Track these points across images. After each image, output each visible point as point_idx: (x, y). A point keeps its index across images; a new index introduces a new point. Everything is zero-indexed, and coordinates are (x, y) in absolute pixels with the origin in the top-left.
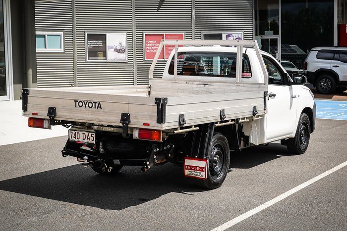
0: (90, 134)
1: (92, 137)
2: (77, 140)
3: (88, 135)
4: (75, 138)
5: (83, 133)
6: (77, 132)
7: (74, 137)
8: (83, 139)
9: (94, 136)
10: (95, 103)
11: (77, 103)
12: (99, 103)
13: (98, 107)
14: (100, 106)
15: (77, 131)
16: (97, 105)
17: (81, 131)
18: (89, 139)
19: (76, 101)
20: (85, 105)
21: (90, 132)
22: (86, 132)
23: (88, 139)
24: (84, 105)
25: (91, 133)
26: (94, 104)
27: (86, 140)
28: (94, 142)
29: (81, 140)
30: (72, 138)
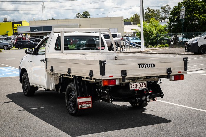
0: (143, 83)
1: (145, 85)
2: (135, 88)
3: (142, 84)
4: (134, 87)
5: (139, 84)
6: (135, 84)
7: (133, 87)
8: (139, 87)
9: (146, 84)
10: (151, 64)
11: (140, 65)
12: (154, 64)
13: (153, 66)
14: (154, 66)
15: (135, 83)
16: (152, 65)
17: (138, 82)
18: (143, 86)
19: (139, 65)
20: (146, 66)
21: (143, 82)
22: (141, 82)
23: (142, 86)
24: (145, 66)
25: (144, 83)
26: (151, 65)
27: (141, 88)
28: (146, 88)
29: (138, 88)
30: (131, 88)
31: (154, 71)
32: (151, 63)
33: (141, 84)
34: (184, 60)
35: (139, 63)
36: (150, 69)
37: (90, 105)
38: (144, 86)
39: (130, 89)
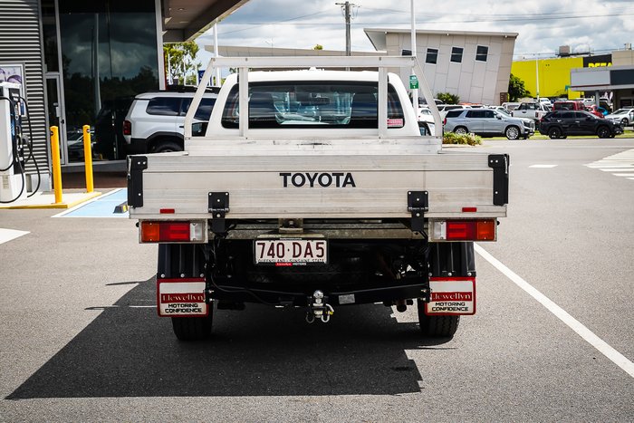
0: (313, 244)
1: (318, 248)
2: (276, 259)
3: (309, 246)
4: (273, 255)
5: (294, 244)
6: (276, 243)
7: (269, 254)
8: (294, 256)
9: (324, 246)
10: (338, 175)
11: (289, 178)
12: (349, 175)
13: (346, 183)
14: (350, 180)
15: (278, 239)
16: (342, 179)
17: (288, 239)
18: (311, 254)
19: (285, 175)
20: (312, 181)
21: (313, 239)
22: (303, 239)
23: (306, 254)
24: (308, 182)
25: (315, 242)
26: (334, 178)
27: (301, 258)
28: (324, 259)
29: (288, 258)
30: (262, 255)
31: (347, 201)
32: (338, 169)
33: (304, 244)
34: (490, 165)
35: (285, 169)
36: (332, 192)
37: (202, 306)
38: (316, 252)
39: (258, 259)
